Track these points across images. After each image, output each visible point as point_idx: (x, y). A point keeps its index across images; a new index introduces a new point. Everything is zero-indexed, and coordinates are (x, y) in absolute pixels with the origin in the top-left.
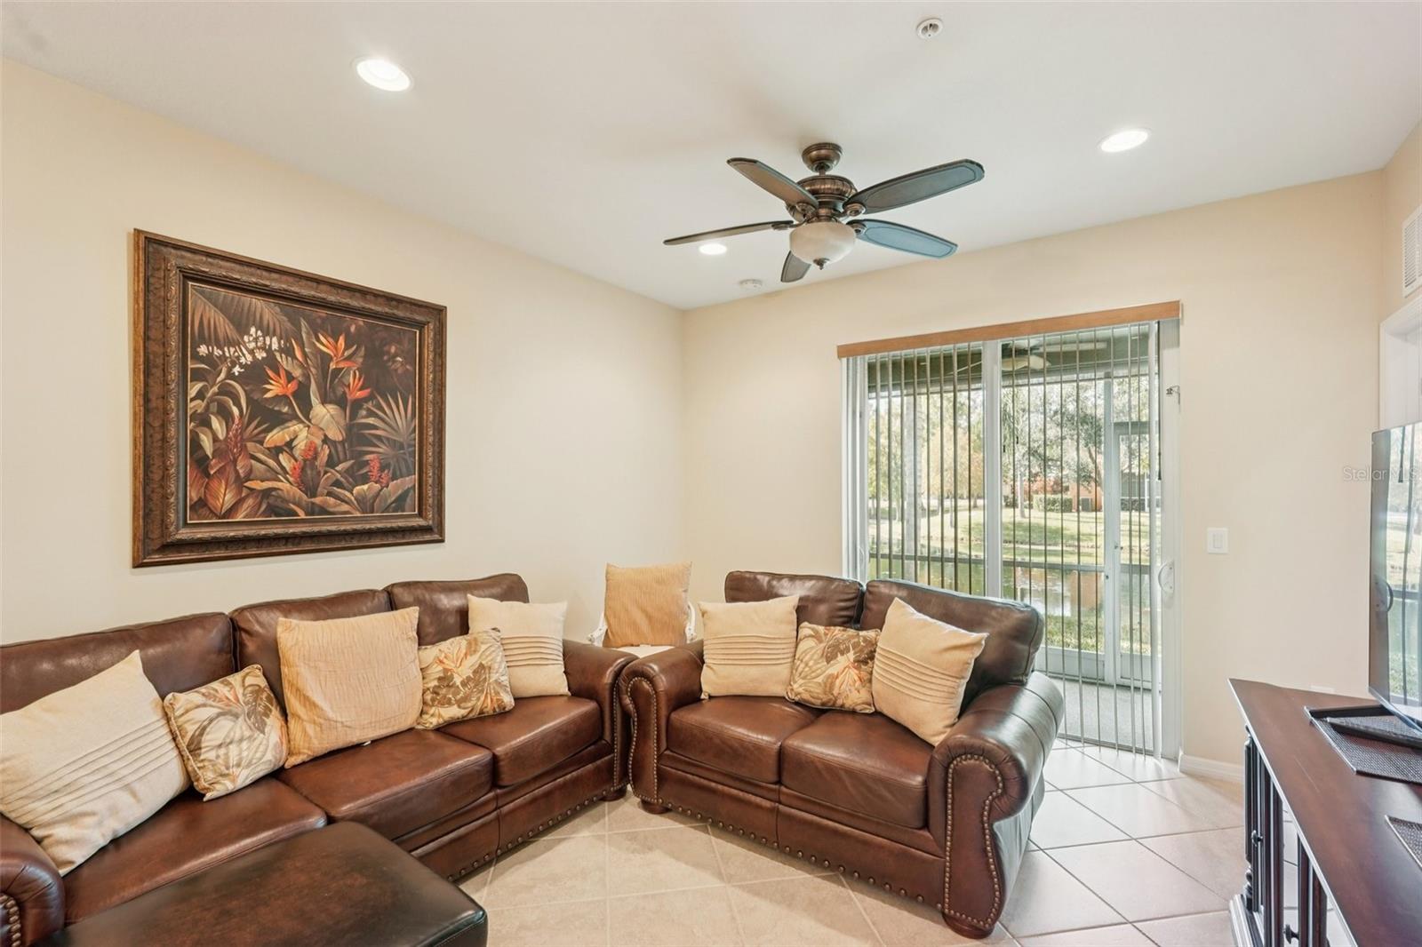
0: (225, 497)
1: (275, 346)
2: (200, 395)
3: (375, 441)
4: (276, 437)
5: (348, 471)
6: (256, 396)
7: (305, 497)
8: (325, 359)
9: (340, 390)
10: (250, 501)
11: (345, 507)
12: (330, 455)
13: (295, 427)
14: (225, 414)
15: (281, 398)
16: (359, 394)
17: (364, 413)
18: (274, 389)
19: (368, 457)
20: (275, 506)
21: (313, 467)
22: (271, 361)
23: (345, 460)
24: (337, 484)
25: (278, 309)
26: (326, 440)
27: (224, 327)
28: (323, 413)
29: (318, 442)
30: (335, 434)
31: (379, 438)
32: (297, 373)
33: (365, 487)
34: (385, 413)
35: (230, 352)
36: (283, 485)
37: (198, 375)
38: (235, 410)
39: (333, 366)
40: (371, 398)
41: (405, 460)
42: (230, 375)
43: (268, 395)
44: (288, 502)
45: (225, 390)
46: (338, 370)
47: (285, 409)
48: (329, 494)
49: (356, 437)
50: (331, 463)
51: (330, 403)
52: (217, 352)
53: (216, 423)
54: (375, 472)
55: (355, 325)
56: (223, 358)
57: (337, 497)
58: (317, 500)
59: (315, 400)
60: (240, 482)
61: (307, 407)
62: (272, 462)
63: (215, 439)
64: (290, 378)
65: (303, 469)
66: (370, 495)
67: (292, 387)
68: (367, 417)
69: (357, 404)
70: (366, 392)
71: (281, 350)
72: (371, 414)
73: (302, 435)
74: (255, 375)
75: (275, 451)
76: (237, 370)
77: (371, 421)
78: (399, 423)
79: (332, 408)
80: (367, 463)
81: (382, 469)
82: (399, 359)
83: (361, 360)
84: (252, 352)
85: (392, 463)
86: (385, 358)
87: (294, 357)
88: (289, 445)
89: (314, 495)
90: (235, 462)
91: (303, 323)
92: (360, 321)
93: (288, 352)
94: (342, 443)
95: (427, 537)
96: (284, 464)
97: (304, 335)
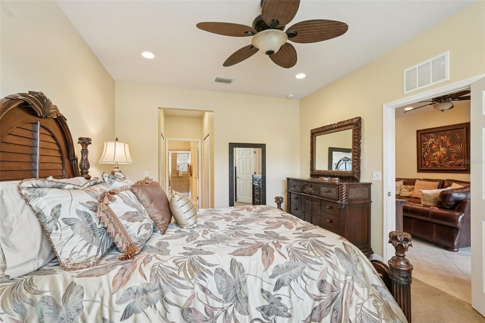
0: (427, 164)
1: (434, 140)
2: (424, 150)
3: (453, 153)
4: (434, 154)
5: (447, 159)
6: (431, 148)
7: (439, 164)
8: (442, 140)
9: (445, 145)
10: (431, 164)
11: (447, 165)
12: (444, 156)
13: (437, 152)
14: (427, 152)
15: (435, 148)
16: (449, 145)
17: (450, 148)
18: (434, 147)
19: (451, 156)
20: (434, 164)
21: (441, 159)
22: (433, 143)
23: (447, 157)
24: (445, 161)
25: (434, 134)
26: (443, 154)
27: (426, 139)
28: (442, 149)
29: (441, 154)
30: (444, 153)
31: (454, 152)
32: (437, 144)
33: (451, 162)
34: (455, 147)
35: (427, 143)
36: (436, 162)
37: (423, 147)
38: (428, 151)
39: (444, 141)
40: (452, 145)
41: (461, 156)
42: (427, 146)
43: (433, 148)
44: (436, 164)
45: (427, 148)
46: (445, 142)
47: (436, 150)
48: (444, 163)
49: (449, 153)
50: (444, 158)
51: (444, 147)
52: (426, 143)
53: (426, 153)
54: (453, 159)
55: (448, 132)
56: (426, 144)
57: (445, 164)
58: (442, 164)
59: (440, 147)
60: (429, 161)
61: (439, 149)
62: (434, 158)
63: (426, 156)
64: (436, 145)
65: (439, 159)
66: (452, 163)
67: (436, 146)
68: (451, 149)
69: (449, 147)
70: (451, 144)
71: (435, 141)
72: (452, 148)
73: (438, 153)
74: (431, 145)
75: (434, 157)
76: (428, 145)
77: (452, 149)
78: (459, 149)
79: (444, 148)
80: (451, 157)
81: (455, 158)
82: (458, 136)
83: (449, 139)
84: (430, 142)
85: (457, 157)
86: (455, 137)
87: (437, 141)
88: (436, 156)
89: (441, 163)
90: (428, 158)
91: (438, 135)
92: (449, 132)
93: (436, 141)
94: (446, 154)
95: (467, 172)
96: (436, 158)
97: (439, 137)
